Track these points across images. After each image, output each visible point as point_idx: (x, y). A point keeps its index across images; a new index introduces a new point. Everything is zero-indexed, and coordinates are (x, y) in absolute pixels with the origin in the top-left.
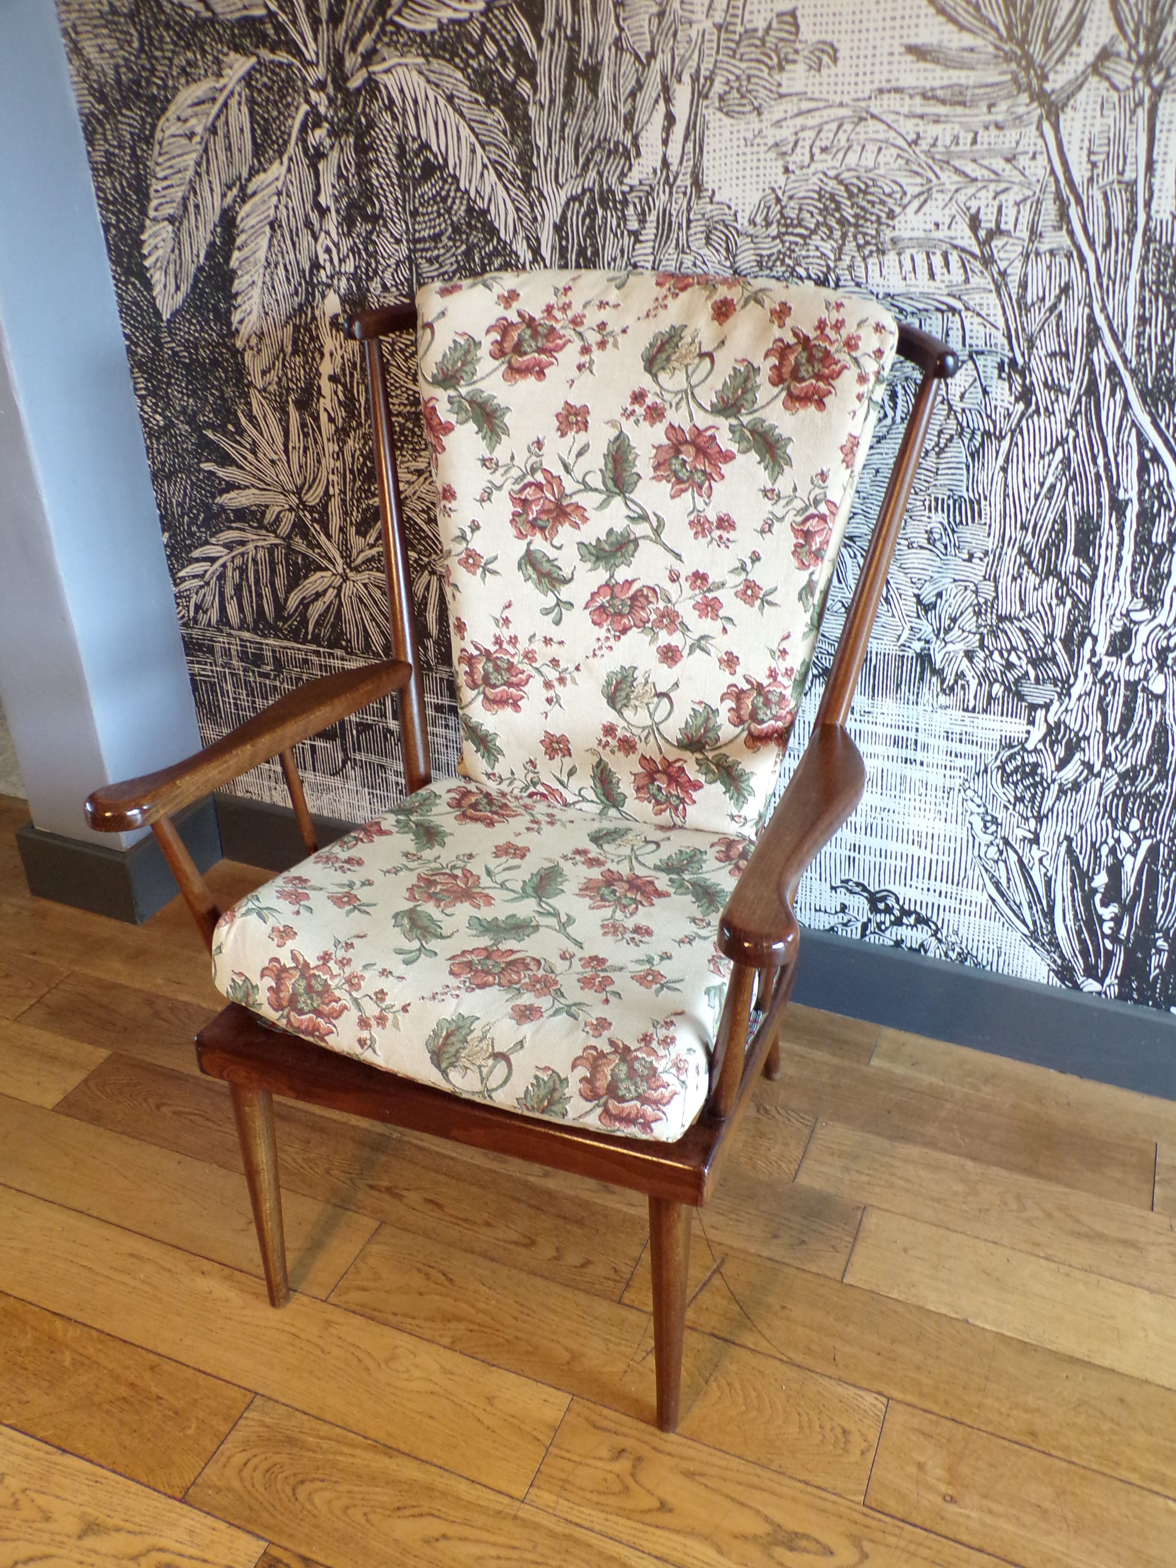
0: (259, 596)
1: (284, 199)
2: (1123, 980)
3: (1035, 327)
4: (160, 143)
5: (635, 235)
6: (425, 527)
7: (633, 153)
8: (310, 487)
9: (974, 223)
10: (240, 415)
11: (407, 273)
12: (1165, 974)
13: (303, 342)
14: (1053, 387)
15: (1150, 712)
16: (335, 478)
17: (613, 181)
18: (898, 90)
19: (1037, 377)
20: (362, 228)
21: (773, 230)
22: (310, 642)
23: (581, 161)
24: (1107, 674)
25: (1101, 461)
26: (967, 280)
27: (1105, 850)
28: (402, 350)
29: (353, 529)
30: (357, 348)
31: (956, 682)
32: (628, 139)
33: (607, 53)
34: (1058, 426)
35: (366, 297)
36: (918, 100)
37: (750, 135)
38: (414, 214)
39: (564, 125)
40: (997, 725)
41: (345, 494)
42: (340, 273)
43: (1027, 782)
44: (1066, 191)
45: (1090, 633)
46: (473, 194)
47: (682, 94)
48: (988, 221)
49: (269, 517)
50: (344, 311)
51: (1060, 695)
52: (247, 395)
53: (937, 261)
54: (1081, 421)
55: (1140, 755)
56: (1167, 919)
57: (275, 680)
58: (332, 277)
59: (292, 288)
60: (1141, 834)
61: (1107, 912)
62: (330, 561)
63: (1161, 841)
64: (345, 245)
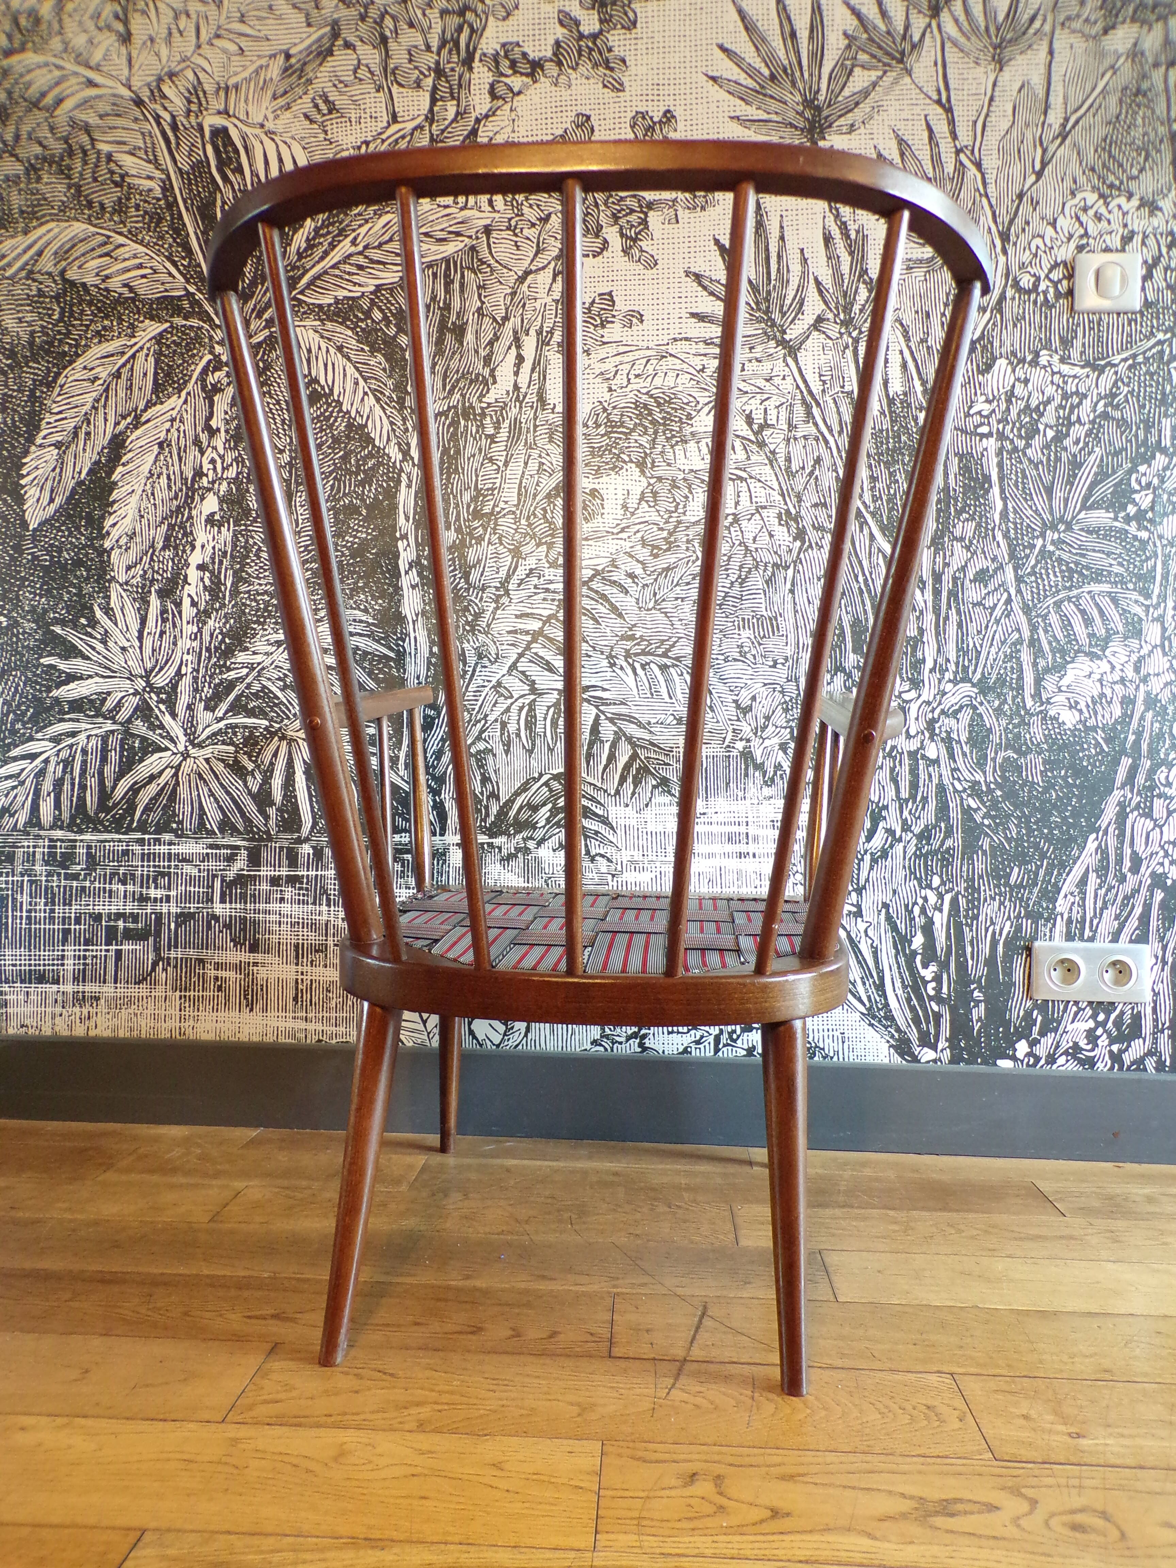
0: (83, 787)
1: (176, 424)
2: (953, 1041)
3: (801, 487)
4: (62, 386)
5: (492, 438)
6: (279, 694)
7: (490, 381)
8: (161, 669)
9: (749, 420)
10: (96, 608)
12: (985, 1025)
13: (176, 538)
14: (819, 528)
15: (930, 776)
16: (190, 658)
17: (474, 400)
18: (686, 339)
19: (807, 522)
21: (602, 430)
22: (134, 830)
23: (448, 388)
24: (893, 748)
25: (861, 578)
26: (748, 458)
27: (917, 910)
29: (202, 705)
30: (229, 539)
31: (775, 773)
32: (486, 372)
33: (471, 317)
35: (244, 497)
36: (702, 345)
41: (198, 671)
42: (221, 478)
44: (809, 399)
46: (353, 414)
47: (529, 344)
48: (758, 417)
49: (109, 704)
50: (221, 509)
52: (107, 589)
55: (929, 815)
56: (977, 970)
57: (85, 879)
58: (213, 482)
59: (172, 494)
60: (942, 889)
61: (928, 973)
62: (172, 740)
63: (958, 893)
64: (230, 456)
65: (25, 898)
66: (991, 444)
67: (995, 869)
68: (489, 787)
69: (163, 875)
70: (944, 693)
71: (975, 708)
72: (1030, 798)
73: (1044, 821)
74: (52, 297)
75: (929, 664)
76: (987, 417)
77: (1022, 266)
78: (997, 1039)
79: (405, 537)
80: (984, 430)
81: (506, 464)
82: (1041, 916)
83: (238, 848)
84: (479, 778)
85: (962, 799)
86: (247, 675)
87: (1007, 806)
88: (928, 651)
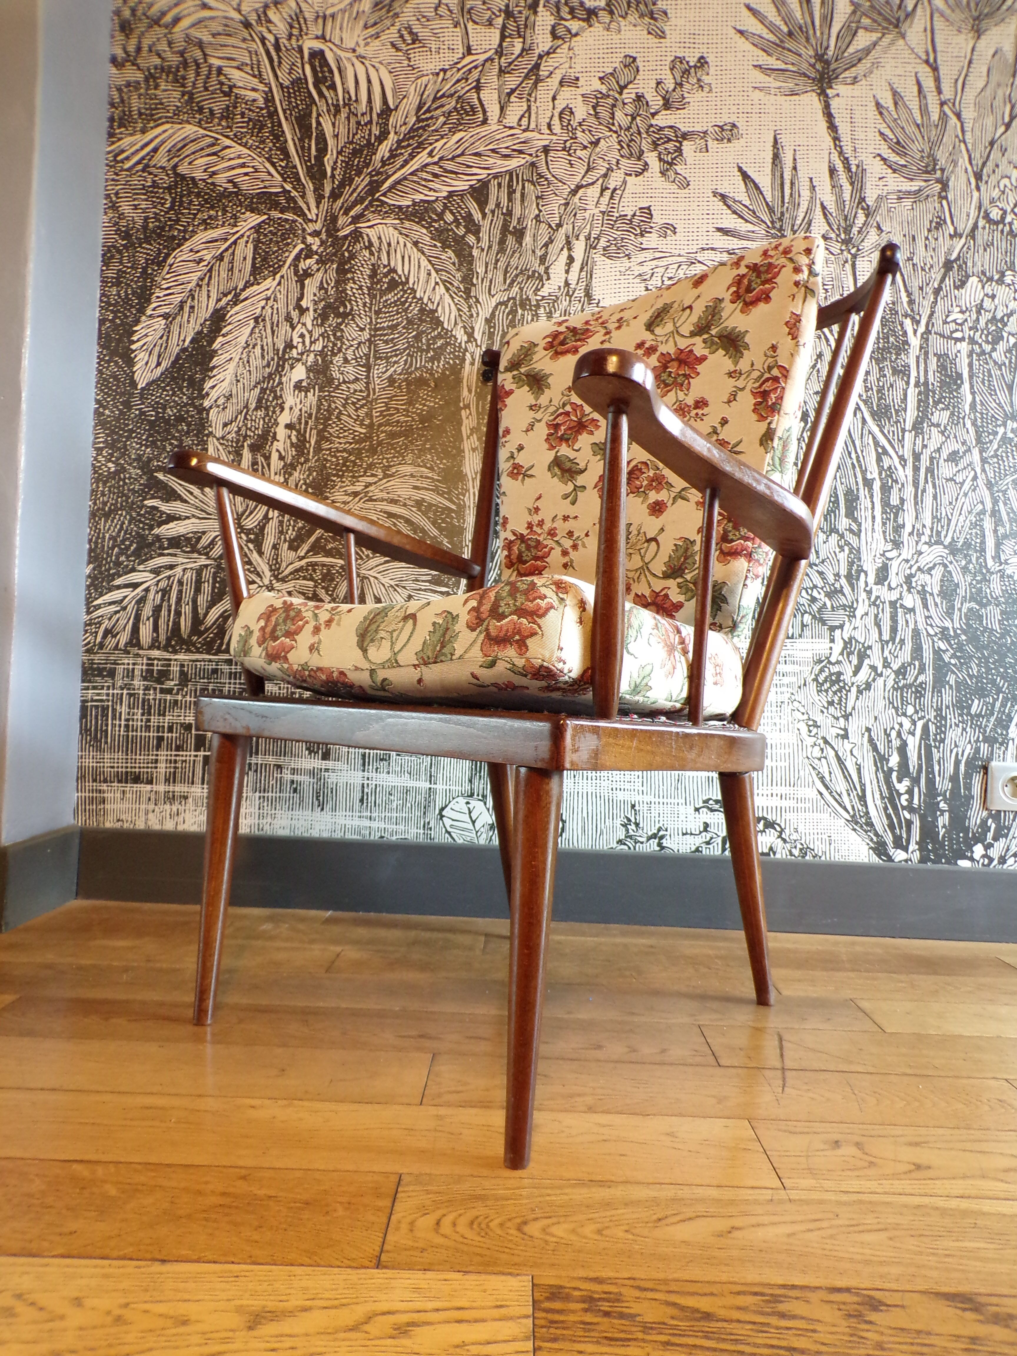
0: (178, 614)
1: (270, 303)
2: (922, 845)
4: (171, 265)
7: (545, 277)
8: (251, 513)
11: (366, 350)
12: (949, 832)
13: (267, 400)
15: (907, 622)
17: (530, 293)
18: (712, 249)
19: (810, 407)
20: (333, 321)
22: (223, 652)
23: (508, 282)
24: (878, 597)
25: (854, 455)
27: (894, 734)
28: (353, 403)
29: (286, 545)
30: (314, 403)
32: (542, 270)
33: (530, 223)
35: (328, 368)
36: (725, 255)
37: (623, 269)
38: (378, 313)
39: (497, 261)
40: (809, 646)
42: (309, 351)
43: (834, 689)
45: (863, 571)
46: (425, 301)
47: (579, 248)
49: (204, 541)
50: (308, 378)
51: (849, 616)
52: (205, 443)
55: (905, 655)
56: (943, 785)
57: (177, 694)
58: (302, 354)
59: (265, 362)
60: (915, 717)
61: (902, 787)
62: (258, 575)
63: (929, 720)
64: (317, 332)
65: (124, 709)
66: (964, 347)
67: (959, 701)
70: (920, 553)
71: (945, 566)
72: (989, 642)
73: (1001, 661)
74: (165, 188)
75: (908, 528)
76: (961, 325)
77: (992, 201)
78: (958, 843)
79: (467, 407)
80: (958, 335)
82: (996, 740)
85: (933, 642)
87: (970, 648)
88: (908, 518)
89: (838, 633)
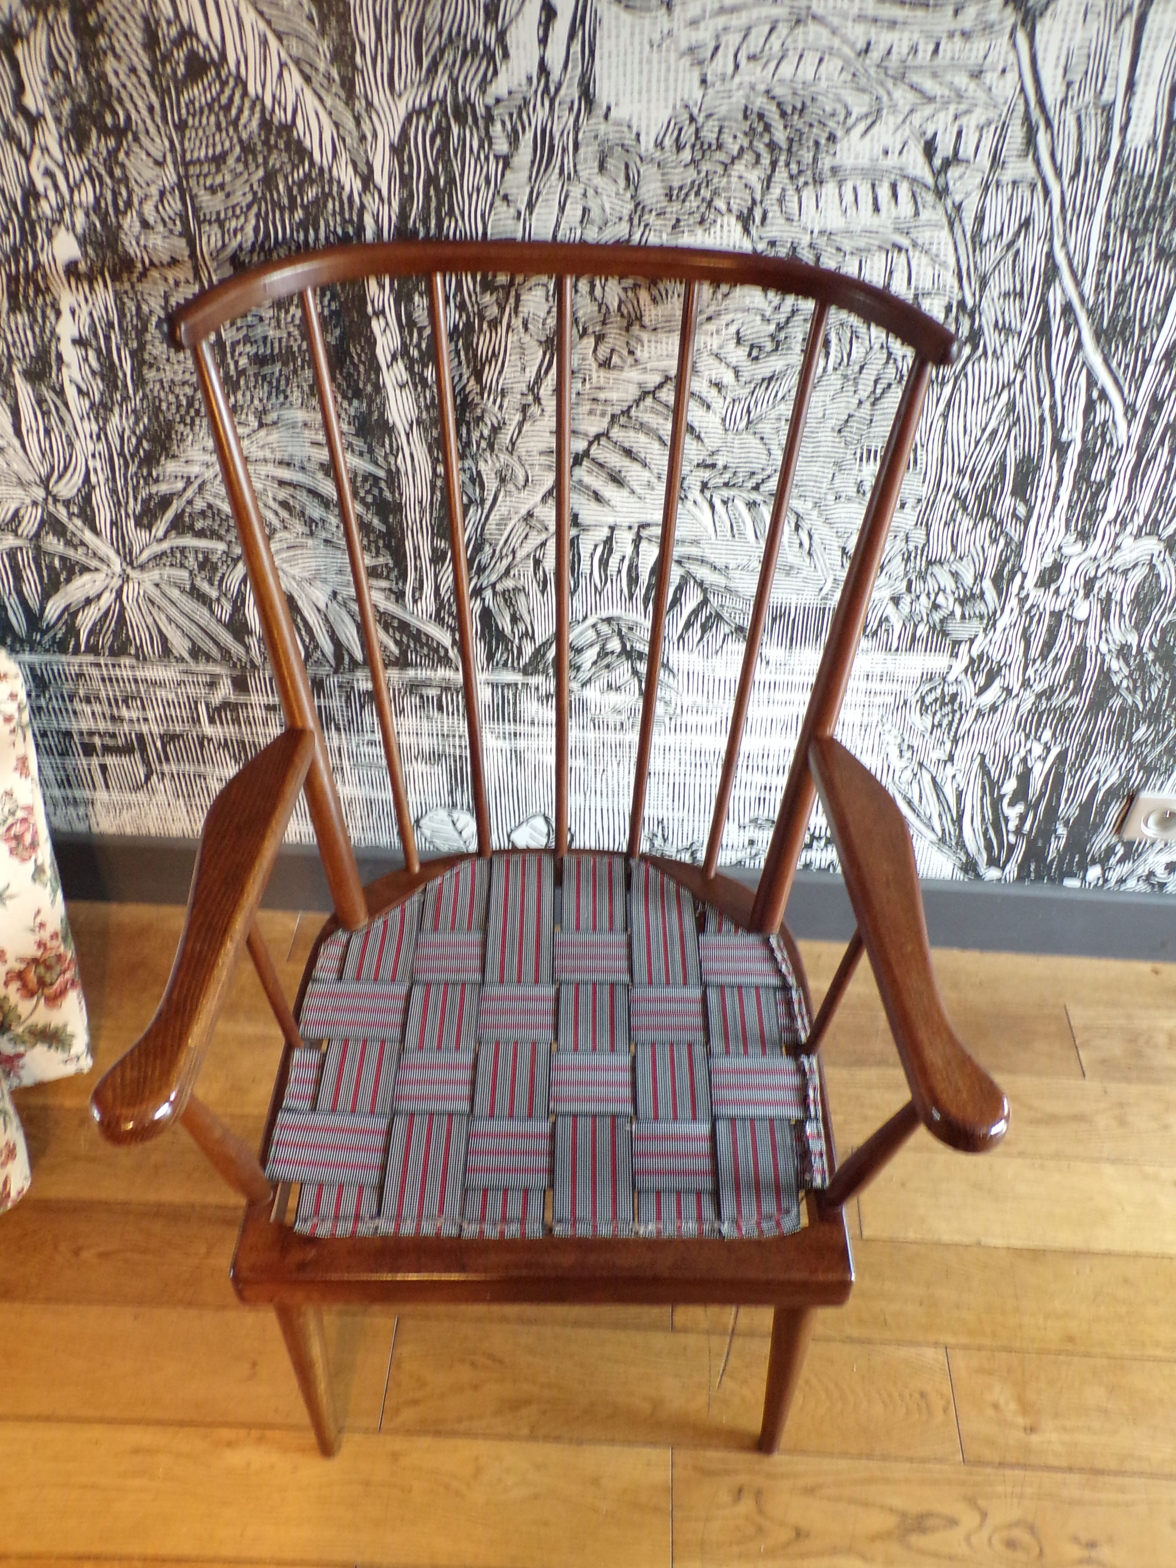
3: (989, 266)
5: (506, 161)
7: (498, 54)
8: (60, 477)
9: (930, 149)
11: (178, 206)
12: (1061, 856)
13: (26, 295)
14: (1004, 329)
15: (1071, 637)
16: (98, 464)
17: (473, 89)
19: (987, 319)
20: (99, 145)
21: (686, 156)
22: (84, 653)
23: (425, 64)
24: (1033, 605)
25: (1047, 403)
26: (917, 214)
27: (1016, 761)
29: (132, 523)
30: (111, 303)
31: (879, 627)
34: (1005, 368)
35: (117, 237)
38: (181, 126)
39: (398, 12)
40: (919, 663)
41: (114, 482)
42: (72, 204)
43: (945, 711)
44: (1036, 114)
45: (1020, 570)
46: (268, 101)
48: (944, 148)
49: (4, 514)
50: (85, 254)
51: (985, 629)
53: (884, 192)
54: (1030, 363)
55: (1058, 675)
56: (1068, 810)
58: (61, 211)
60: (1051, 743)
61: (1013, 812)
62: (101, 560)
63: (1070, 746)
64: (76, 167)
67: (1120, 727)
68: (521, 627)
69: (134, 698)
70: (1119, 548)
71: (1152, 567)
75: (1110, 514)
78: (1071, 864)
79: (380, 313)
81: (531, 206)
82: (1156, 770)
83: (219, 676)
84: (508, 619)
85: (1103, 660)
86: (185, 489)
88: (1114, 501)
89: (964, 648)
